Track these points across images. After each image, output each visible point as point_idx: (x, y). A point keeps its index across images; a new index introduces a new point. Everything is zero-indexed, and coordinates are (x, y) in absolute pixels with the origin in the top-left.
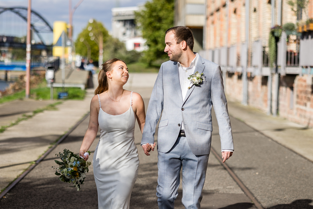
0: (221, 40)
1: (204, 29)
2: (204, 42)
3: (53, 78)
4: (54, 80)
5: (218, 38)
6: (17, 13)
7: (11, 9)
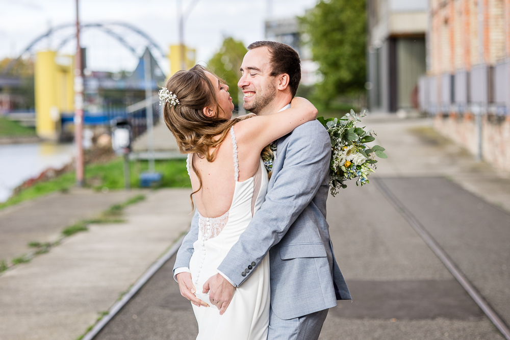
0: (468, 52)
1: (427, 37)
2: (427, 60)
3: (128, 145)
4: (129, 148)
5: (459, 51)
6: (109, 32)
7: (99, 25)
